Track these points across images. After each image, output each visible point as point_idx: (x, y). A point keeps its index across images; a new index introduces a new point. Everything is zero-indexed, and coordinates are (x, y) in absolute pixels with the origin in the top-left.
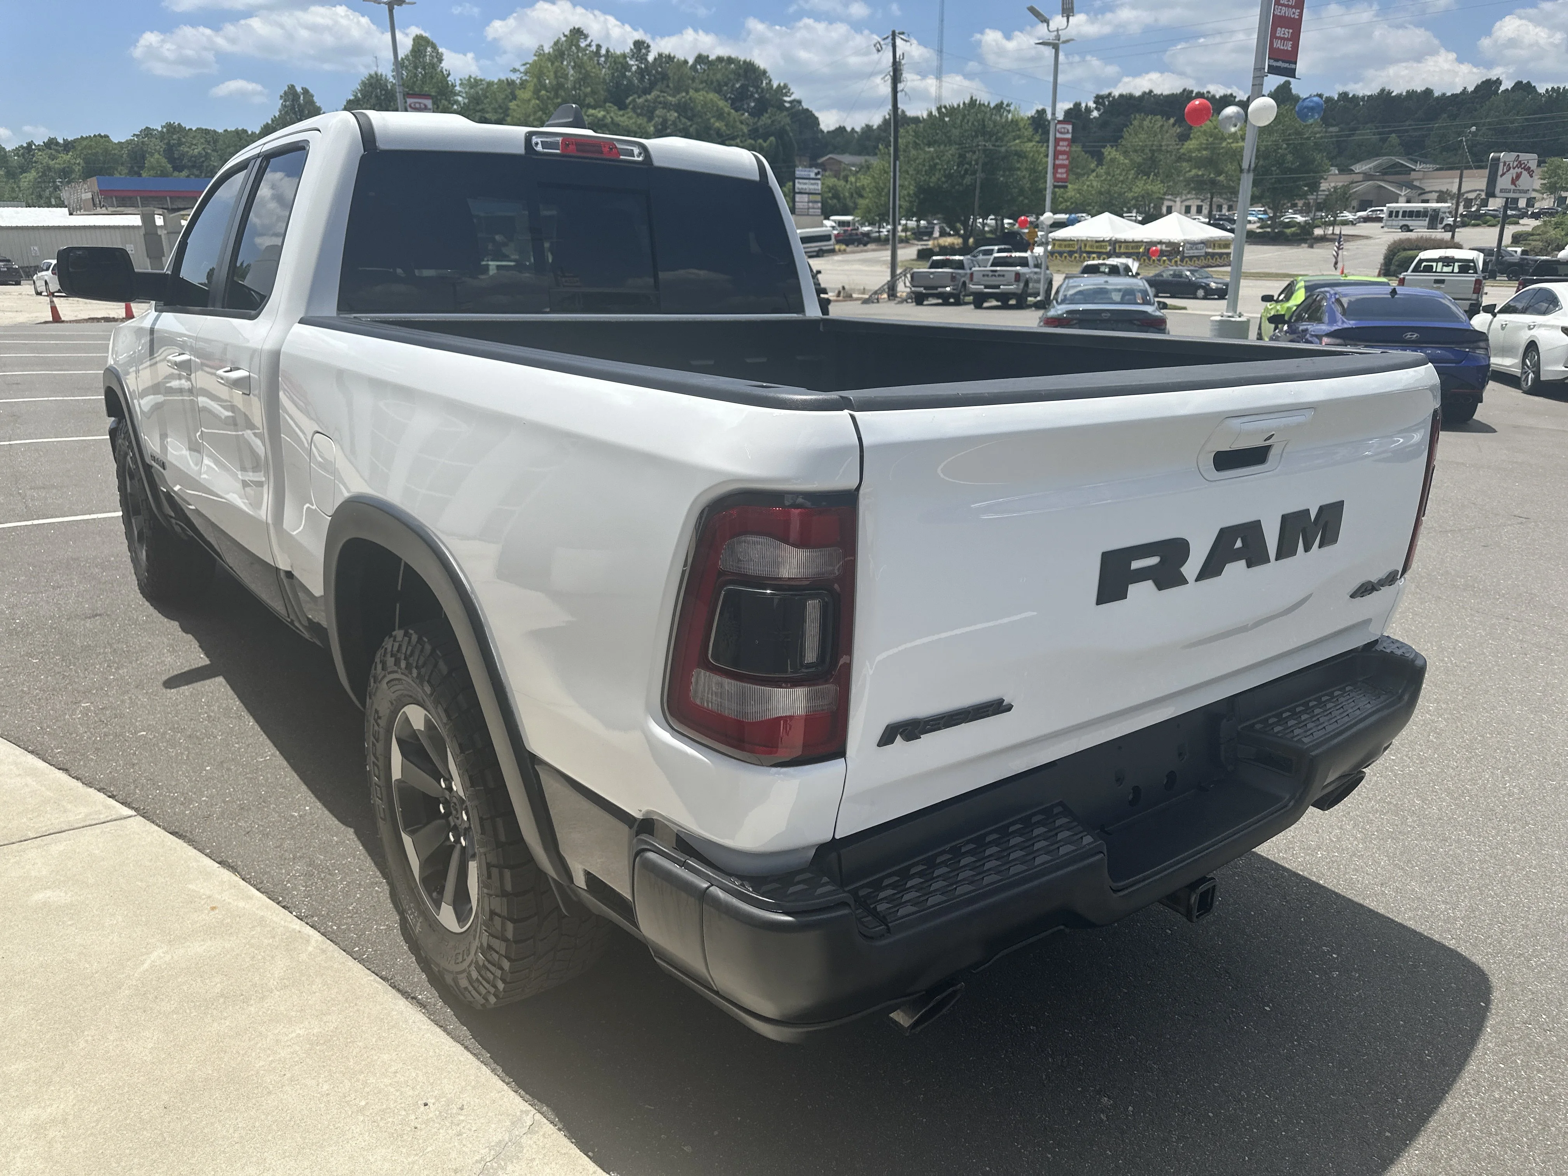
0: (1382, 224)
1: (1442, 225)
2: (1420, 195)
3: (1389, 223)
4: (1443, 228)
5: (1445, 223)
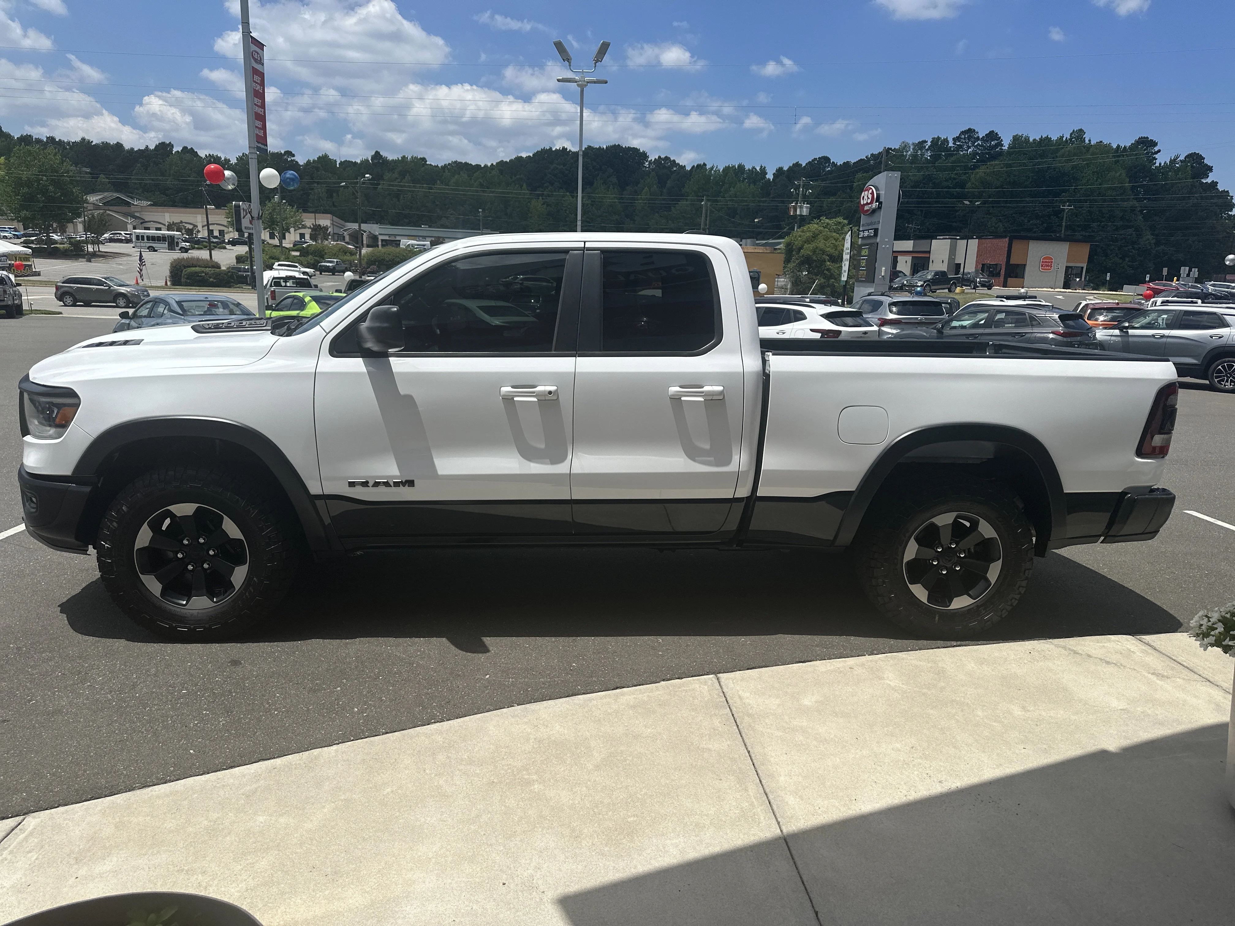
0: (133, 245)
1: (179, 248)
2: (142, 223)
3: (138, 244)
4: (180, 250)
5: (180, 246)
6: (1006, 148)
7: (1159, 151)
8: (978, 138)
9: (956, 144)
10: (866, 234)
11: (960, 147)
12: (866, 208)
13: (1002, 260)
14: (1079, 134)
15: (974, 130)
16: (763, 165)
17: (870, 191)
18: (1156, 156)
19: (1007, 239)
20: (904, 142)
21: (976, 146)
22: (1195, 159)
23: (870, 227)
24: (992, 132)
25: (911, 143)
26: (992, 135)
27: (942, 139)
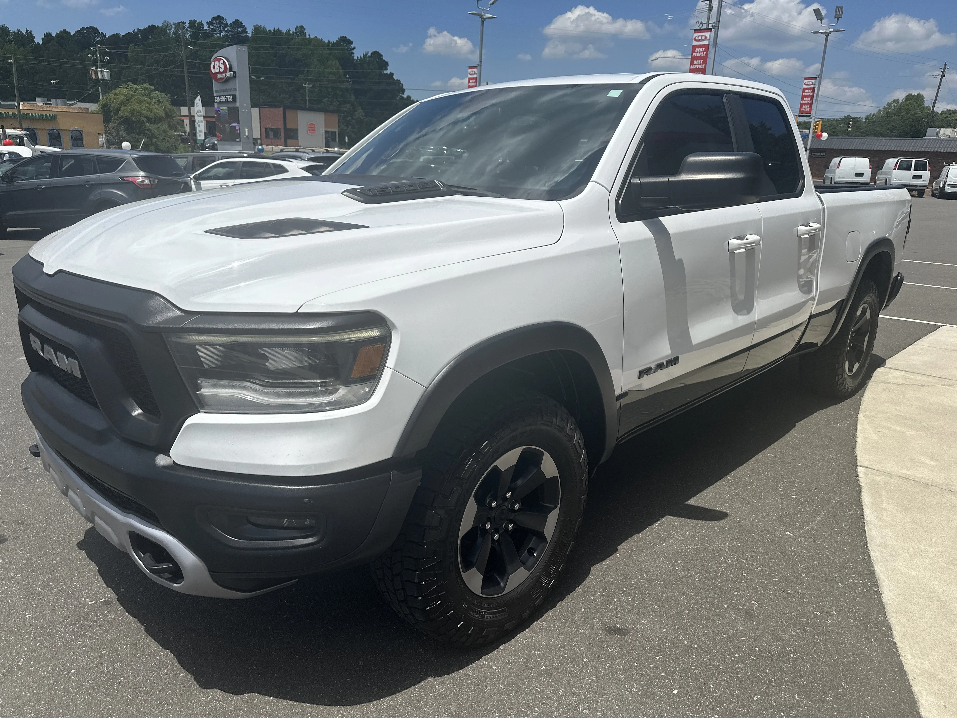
6: (250, 35)
7: (354, 48)
8: (226, 25)
9: (210, 28)
10: (223, 99)
11: (214, 30)
12: (219, 76)
13: (280, 125)
14: (301, 30)
15: (223, 18)
16: (28, 29)
17: (222, 62)
18: (354, 51)
19: (281, 109)
20: (165, 21)
21: (227, 31)
22: (377, 55)
23: (230, 93)
24: (237, 21)
25: (172, 23)
26: (237, 24)
27: (198, 22)
